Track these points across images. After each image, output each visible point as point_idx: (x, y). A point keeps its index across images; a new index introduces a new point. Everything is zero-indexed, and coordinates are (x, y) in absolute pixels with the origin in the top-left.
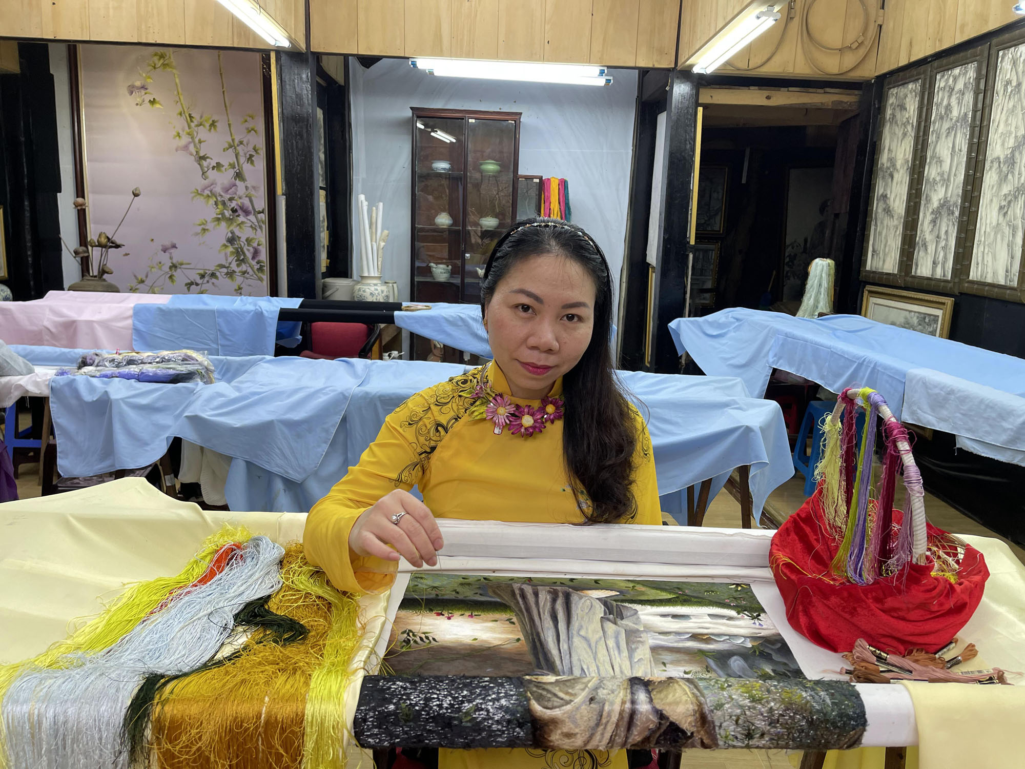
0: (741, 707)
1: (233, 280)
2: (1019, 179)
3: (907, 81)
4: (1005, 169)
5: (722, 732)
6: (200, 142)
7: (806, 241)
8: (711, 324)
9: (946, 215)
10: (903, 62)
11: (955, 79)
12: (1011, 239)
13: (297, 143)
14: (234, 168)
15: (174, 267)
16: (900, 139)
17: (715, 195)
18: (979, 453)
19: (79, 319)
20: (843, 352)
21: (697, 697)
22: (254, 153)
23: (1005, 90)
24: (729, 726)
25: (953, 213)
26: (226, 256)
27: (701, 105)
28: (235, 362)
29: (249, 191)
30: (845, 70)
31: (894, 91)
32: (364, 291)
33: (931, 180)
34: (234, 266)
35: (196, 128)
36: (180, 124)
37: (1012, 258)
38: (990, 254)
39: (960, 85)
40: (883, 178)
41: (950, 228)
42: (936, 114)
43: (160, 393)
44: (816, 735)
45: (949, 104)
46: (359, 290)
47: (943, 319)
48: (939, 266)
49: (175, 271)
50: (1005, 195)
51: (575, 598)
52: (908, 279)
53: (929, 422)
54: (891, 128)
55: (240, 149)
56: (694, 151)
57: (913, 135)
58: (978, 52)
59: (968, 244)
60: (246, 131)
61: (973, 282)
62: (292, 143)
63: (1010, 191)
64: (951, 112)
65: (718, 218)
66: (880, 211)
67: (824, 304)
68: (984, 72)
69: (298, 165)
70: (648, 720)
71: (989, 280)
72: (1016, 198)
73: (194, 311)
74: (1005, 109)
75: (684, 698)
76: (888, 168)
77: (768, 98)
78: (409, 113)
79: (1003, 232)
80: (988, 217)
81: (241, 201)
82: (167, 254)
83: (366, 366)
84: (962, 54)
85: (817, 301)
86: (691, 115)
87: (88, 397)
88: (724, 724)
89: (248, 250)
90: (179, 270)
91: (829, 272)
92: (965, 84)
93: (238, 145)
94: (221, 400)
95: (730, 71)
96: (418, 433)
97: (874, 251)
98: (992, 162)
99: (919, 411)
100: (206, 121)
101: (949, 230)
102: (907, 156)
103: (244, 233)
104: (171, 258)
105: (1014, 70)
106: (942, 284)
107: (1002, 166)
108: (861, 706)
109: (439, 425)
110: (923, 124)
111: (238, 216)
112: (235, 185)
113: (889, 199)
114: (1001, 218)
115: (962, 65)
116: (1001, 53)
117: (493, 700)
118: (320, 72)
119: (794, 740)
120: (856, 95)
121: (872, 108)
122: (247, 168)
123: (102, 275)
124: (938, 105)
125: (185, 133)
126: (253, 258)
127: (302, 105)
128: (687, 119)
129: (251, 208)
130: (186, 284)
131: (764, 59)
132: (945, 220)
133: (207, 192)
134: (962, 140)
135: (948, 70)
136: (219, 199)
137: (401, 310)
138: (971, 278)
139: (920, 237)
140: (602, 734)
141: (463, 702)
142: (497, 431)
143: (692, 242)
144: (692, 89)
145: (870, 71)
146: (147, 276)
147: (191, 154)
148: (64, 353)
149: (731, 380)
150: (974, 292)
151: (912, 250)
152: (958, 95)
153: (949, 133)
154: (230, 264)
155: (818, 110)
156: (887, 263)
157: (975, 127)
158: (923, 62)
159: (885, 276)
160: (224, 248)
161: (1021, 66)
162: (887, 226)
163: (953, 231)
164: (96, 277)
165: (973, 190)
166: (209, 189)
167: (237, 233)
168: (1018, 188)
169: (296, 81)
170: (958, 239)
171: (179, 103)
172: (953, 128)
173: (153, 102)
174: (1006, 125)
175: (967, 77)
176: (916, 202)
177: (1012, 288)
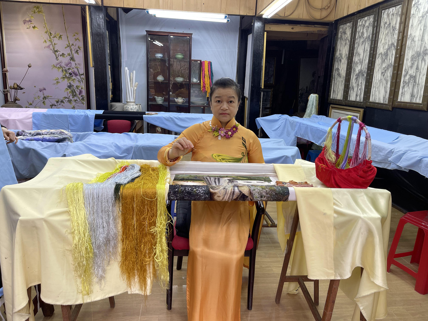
1: (71, 104)
2: (389, 61)
3: (347, 22)
4: (384, 57)
6: (55, 44)
7: (307, 88)
9: (361, 76)
10: (345, 15)
11: (365, 22)
12: (386, 85)
13: (98, 45)
14: (70, 55)
15: (45, 98)
16: (344, 46)
17: (271, 69)
19: (9, 119)
20: (322, 129)
22: (78, 49)
23: (385, 26)
25: (364, 75)
26: (67, 93)
27: (266, 31)
28: (81, 134)
29: (77, 65)
30: (323, 17)
31: (342, 26)
32: (128, 108)
33: (356, 62)
35: (53, 39)
36: (46, 37)
37: (386, 92)
38: (378, 91)
39: (367, 24)
40: (337, 61)
41: (363, 81)
42: (358, 36)
45: (363, 32)
46: (126, 107)
47: (360, 117)
48: (358, 96)
49: (45, 100)
50: (384, 68)
52: (346, 102)
54: (340, 41)
56: (263, 50)
57: (349, 44)
58: (374, 11)
59: (370, 87)
60: (75, 40)
61: (371, 102)
62: (97, 45)
63: (386, 66)
64: (364, 35)
65: (272, 78)
66: (336, 75)
67: (314, 112)
68: (376, 19)
69: (99, 54)
71: (377, 101)
72: (388, 69)
73: (58, 115)
74: (384, 33)
76: (339, 58)
77: (292, 29)
78: (145, 33)
79: (383, 82)
80: (377, 76)
81: (73, 70)
82: (41, 92)
83: (134, 136)
84: (368, 11)
85: (311, 110)
86: (262, 36)
89: (77, 91)
90: (47, 99)
91: (316, 99)
92: (369, 24)
93: (71, 46)
95: (278, 17)
97: (333, 91)
98: (379, 55)
100: (57, 35)
101: (362, 82)
102: (346, 53)
103: (75, 84)
104: (43, 94)
105: (388, 18)
106: (359, 103)
107: (383, 56)
110: (353, 40)
111: (72, 76)
112: (70, 63)
113: (339, 70)
114: (382, 77)
115: (368, 16)
116: (383, 11)
118: (107, 15)
120: (327, 28)
121: (333, 33)
122: (75, 55)
123: (15, 101)
124: (359, 32)
125: (48, 40)
126: (79, 94)
127: (100, 29)
128: (260, 37)
129: (78, 73)
130: (50, 106)
131: (291, 13)
132: (361, 78)
133: (58, 66)
134: (368, 46)
135: (363, 18)
136: (64, 69)
137: (145, 114)
138: (370, 101)
139: (351, 85)
143: (263, 88)
144: (262, 25)
145: (332, 18)
146: (33, 102)
147: (51, 50)
149: (279, 140)
150: (371, 106)
151: (348, 90)
152: (366, 28)
153: (363, 43)
154: (69, 97)
155: (312, 34)
156: (338, 95)
157: (373, 41)
158: (353, 14)
159: (338, 101)
160: (66, 90)
161: (391, 16)
162: (339, 81)
163: (364, 83)
164: (13, 102)
165: (371, 66)
166: (59, 64)
167: (72, 83)
168: (389, 65)
169: (98, 18)
170: (365, 85)
171: (45, 28)
172: (364, 41)
173: (34, 27)
174: (385, 40)
175: (370, 21)
176: (349, 71)
177: (385, 104)
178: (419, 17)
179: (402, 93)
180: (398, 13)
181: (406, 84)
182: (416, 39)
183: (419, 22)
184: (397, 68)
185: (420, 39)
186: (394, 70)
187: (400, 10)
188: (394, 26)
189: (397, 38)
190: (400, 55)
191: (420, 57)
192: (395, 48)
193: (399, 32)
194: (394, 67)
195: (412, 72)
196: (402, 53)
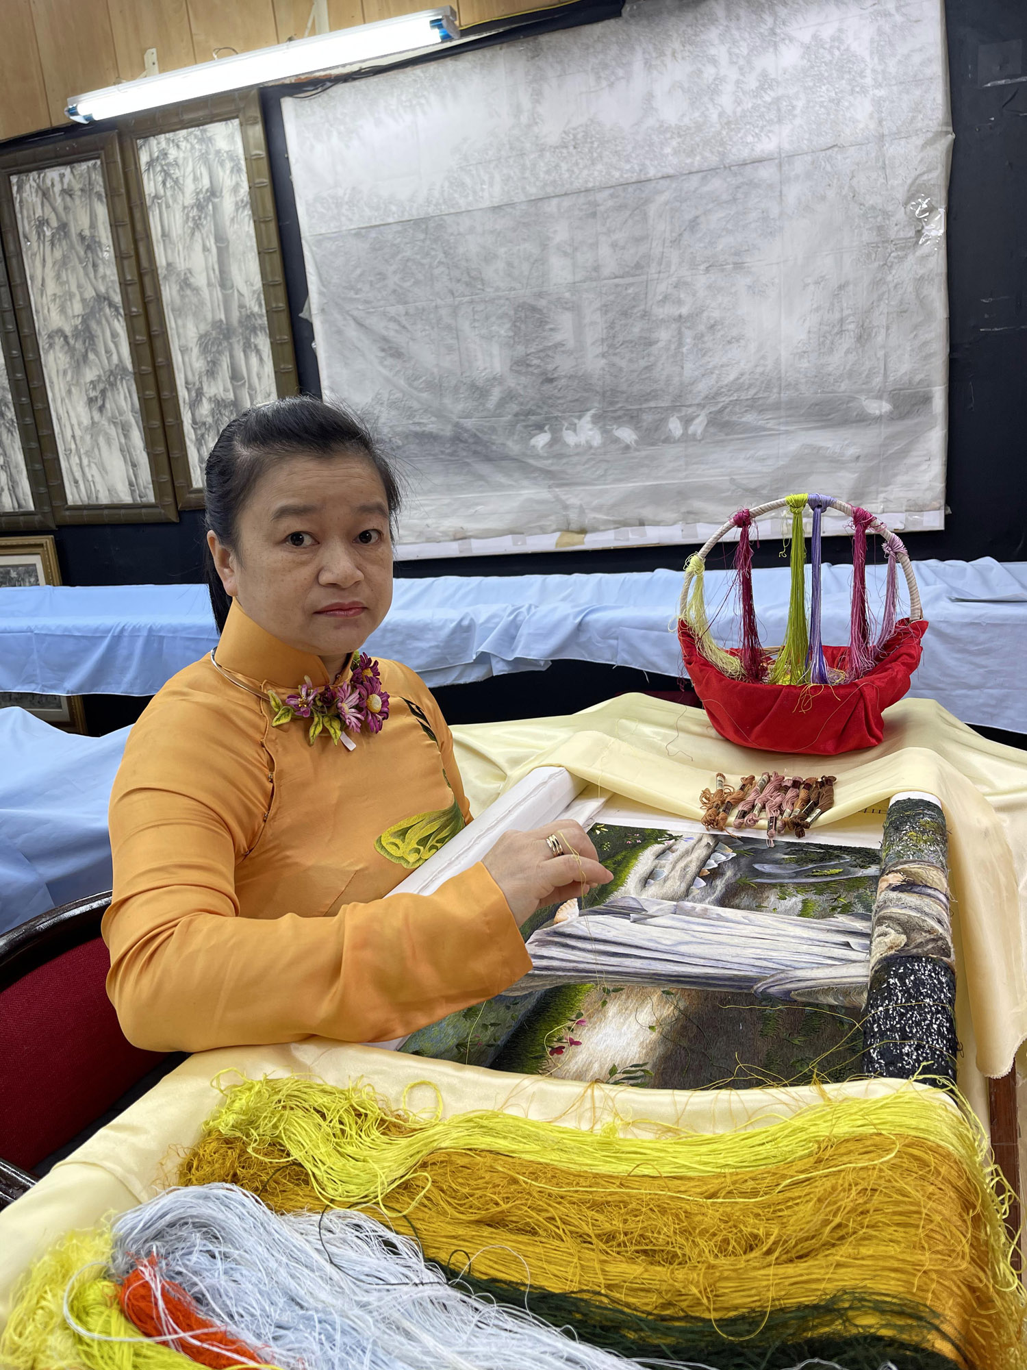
2: (109, 359)
4: (79, 346)
12: (123, 441)
23: (40, 232)
37: (134, 465)
38: (93, 465)
50: (92, 382)
63: (99, 376)
71: (104, 499)
72: (113, 385)
79: (106, 433)
80: (72, 414)
107: (72, 341)
114: (97, 416)
116: (14, 179)
138: (71, 502)
150: (85, 521)
161: (59, 198)
168: (111, 372)
180: (91, 189)
184: (150, 380)
186: (141, 389)
188: (87, 233)
190: (150, 337)
192: (117, 310)
193: (120, 258)
194: (139, 375)
196: (156, 329)
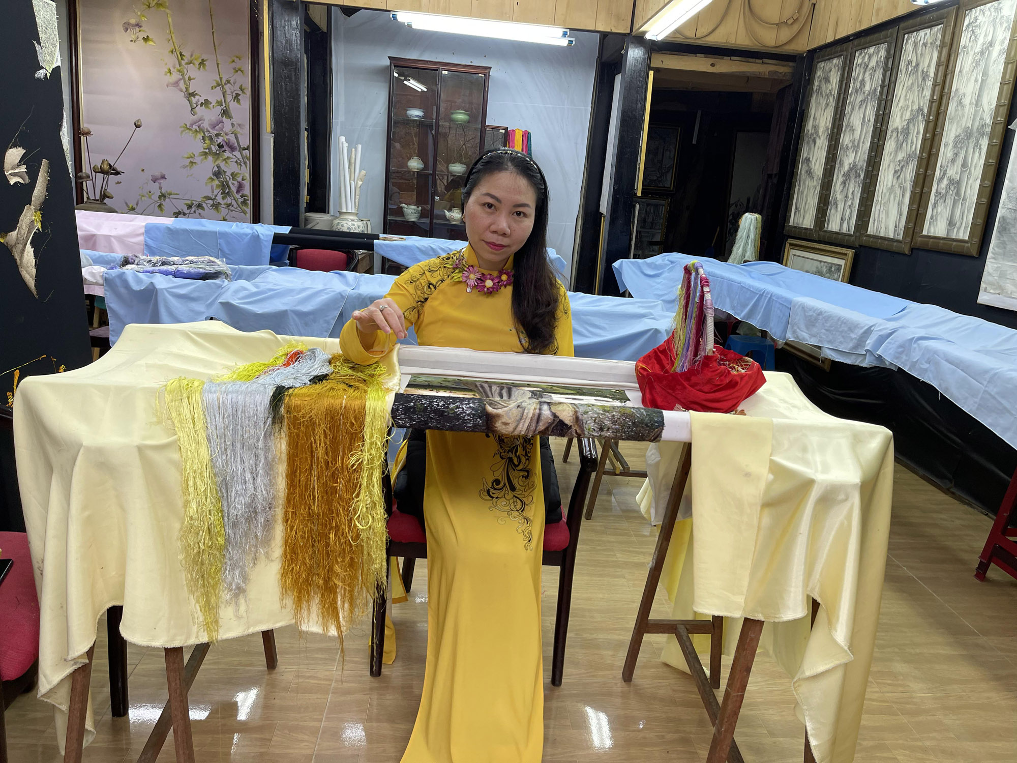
0: (598, 413)
1: (218, 212)
2: (911, 147)
3: (832, 56)
4: (901, 138)
5: (587, 426)
8: (649, 265)
9: (854, 177)
10: (830, 39)
11: (870, 57)
12: (900, 199)
13: (286, 85)
14: (221, 105)
15: (163, 196)
16: (823, 108)
17: (667, 153)
18: (834, 359)
19: (99, 233)
20: (750, 286)
21: (574, 408)
22: (240, 93)
23: (907, 69)
24: (590, 423)
25: (859, 176)
26: (210, 188)
27: (652, 69)
28: (247, 270)
29: (235, 128)
30: (781, 43)
31: (822, 65)
32: (342, 226)
33: (845, 147)
34: (219, 199)
35: (186, 66)
36: (172, 61)
37: (901, 215)
38: (884, 211)
40: (808, 143)
41: (856, 189)
42: (853, 88)
43: (193, 287)
44: (637, 430)
45: (863, 79)
46: (338, 224)
47: (845, 268)
48: (846, 222)
49: (164, 200)
50: (900, 161)
51: (514, 389)
52: (822, 233)
53: (804, 339)
54: (816, 99)
55: (227, 87)
56: (644, 110)
57: (834, 106)
58: (889, 35)
59: (869, 203)
60: (233, 71)
61: (870, 236)
62: (282, 85)
63: (904, 157)
64: (864, 87)
65: (669, 176)
66: (803, 172)
67: (750, 254)
68: (892, 52)
69: (286, 106)
70: (548, 418)
71: (882, 235)
72: (907, 163)
73: (198, 231)
74: (906, 86)
75: (568, 408)
76: (812, 134)
77: (713, 65)
78: (388, 62)
79: (896, 193)
80: (885, 179)
81: (227, 137)
82: (156, 183)
83: (356, 277)
84: (876, 35)
85: (745, 251)
86: (643, 79)
87: (136, 287)
88: (588, 422)
89: (233, 184)
90: (167, 200)
91: (757, 225)
92: (877, 62)
93: (225, 84)
94: (245, 293)
95: (679, 39)
96: (416, 288)
97: (796, 208)
98: (892, 132)
99: (798, 330)
100: (196, 59)
101: (855, 190)
102: (828, 125)
103: (230, 168)
104: (160, 188)
105: (914, 51)
106: (847, 237)
107: (899, 135)
108: (662, 417)
109: (431, 284)
110: (842, 95)
111: (224, 151)
112: (221, 122)
113: (811, 162)
114: (895, 181)
115: (876, 45)
116: (906, 37)
117: (466, 404)
118: (308, 21)
119: (625, 432)
120: (790, 66)
121: (803, 79)
122: (233, 105)
123: (104, 199)
124: (855, 80)
125: (176, 71)
126: (238, 192)
127: (291, 50)
128: (639, 81)
129: (236, 144)
130: (175, 214)
131: (710, 30)
132: (852, 181)
133: (195, 127)
134: (870, 112)
135: (865, 48)
136: (206, 134)
137: (378, 239)
138: (868, 233)
139: (833, 196)
140: (523, 425)
141: (450, 404)
142: (468, 290)
143: (639, 194)
144: (645, 54)
145: (803, 46)
146: (137, 204)
147: (181, 91)
148: (102, 256)
149: (655, 302)
150: (870, 244)
151: (826, 208)
152: (871, 71)
153: (861, 105)
154: (216, 196)
155: (757, 78)
156: (806, 218)
157: (882, 100)
158: (846, 40)
159: (803, 231)
160: (210, 181)
161: (920, 48)
162: (808, 186)
163: (858, 192)
164: (97, 200)
165: (876, 156)
166: (197, 124)
167: (223, 167)
168: (910, 155)
169: (287, 27)
170: (861, 199)
171: (171, 41)
172: (865, 100)
173: (146, 39)
174: (906, 100)
175: (879, 56)
176: (831, 166)
177: (898, 241)
178: (975, 53)
179: (932, 218)
180: (935, 43)
181: (941, 198)
182: (966, 101)
183: (974, 64)
184: (924, 162)
185: (974, 101)
186: (919, 167)
187: (939, 36)
188: (925, 70)
189: (929, 98)
190: (934, 135)
191: (971, 141)
192: (924, 118)
193: (935, 85)
194: (920, 159)
195: (953, 172)
196: (938, 130)
